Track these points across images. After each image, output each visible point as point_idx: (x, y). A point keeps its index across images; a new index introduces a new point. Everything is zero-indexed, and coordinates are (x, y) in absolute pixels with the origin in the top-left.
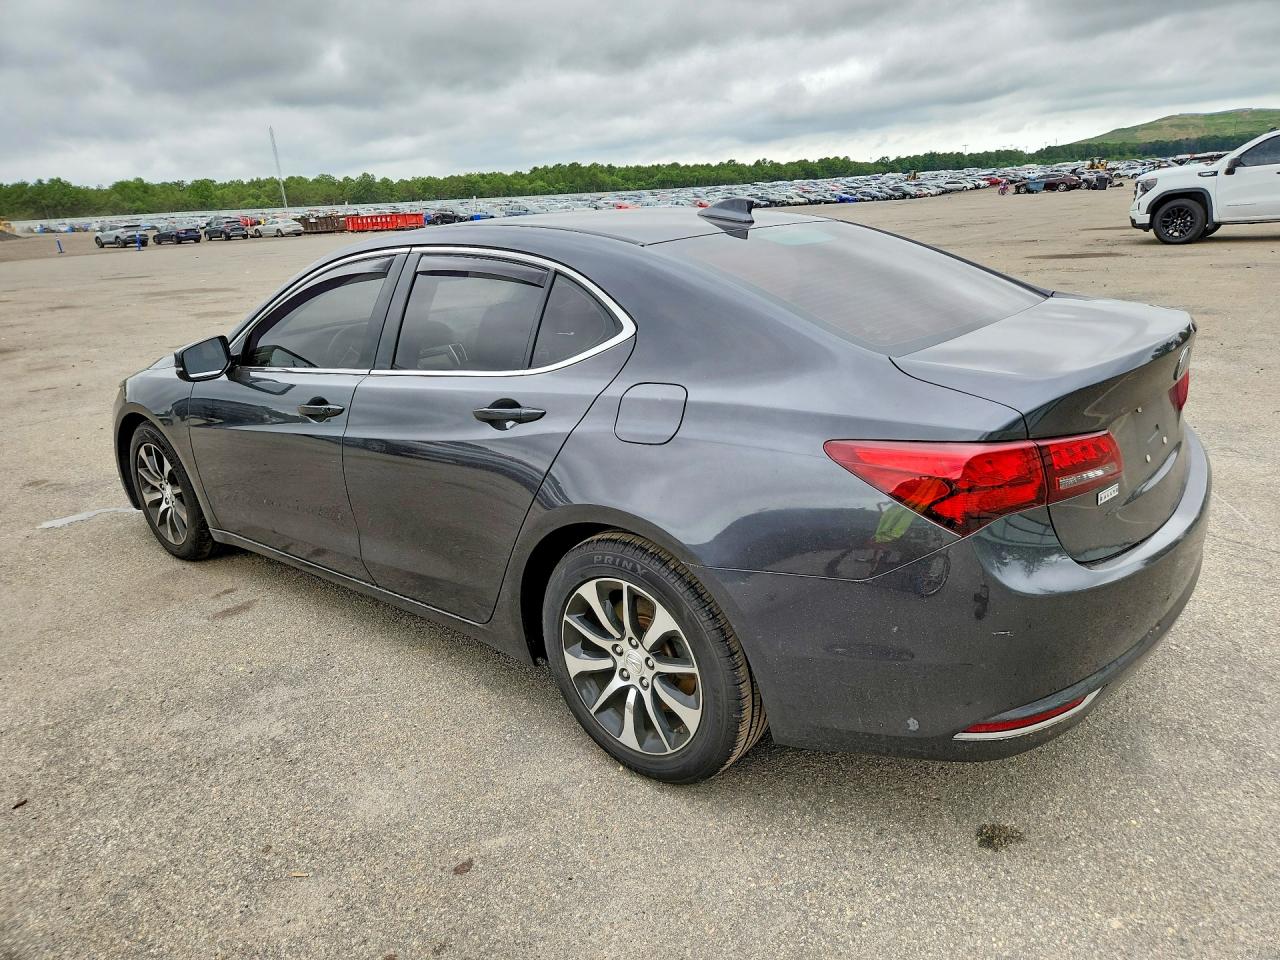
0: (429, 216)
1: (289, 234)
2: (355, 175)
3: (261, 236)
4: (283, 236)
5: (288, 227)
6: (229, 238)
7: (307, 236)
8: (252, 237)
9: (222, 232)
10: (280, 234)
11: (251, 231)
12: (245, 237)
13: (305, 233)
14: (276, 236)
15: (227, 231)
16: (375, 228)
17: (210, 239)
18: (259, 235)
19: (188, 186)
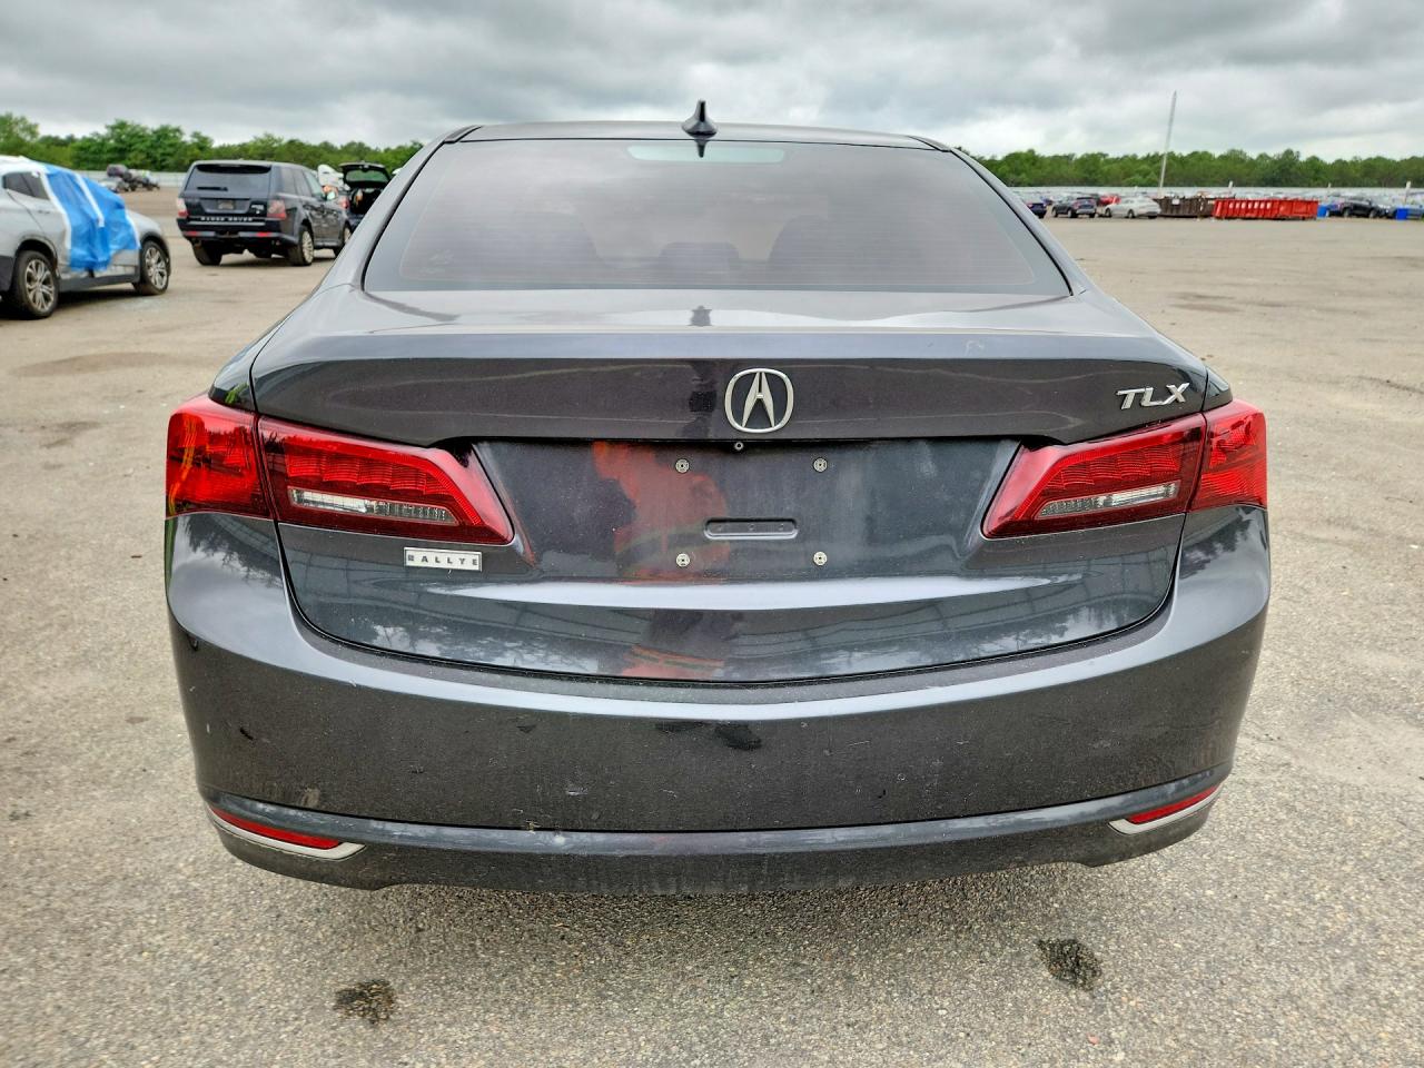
0: (1336, 206)
1: (1140, 216)
2: (1275, 152)
3: (1110, 216)
4: (1133, 217)
5: (1143, 207)
6: (1075, 215)
7: (1162, 219)
8: (1101, 216)
9: (1069, 209)
10: (1132, 215)
11: (1101, 210)
12: (1092, 216)
13: (1161, 216)
14: (1127, 217)
15: (1076, 208)
16: (1248, 215)
17: (1056, 216)
18: (1109, 215)
19: (1077, 160)
